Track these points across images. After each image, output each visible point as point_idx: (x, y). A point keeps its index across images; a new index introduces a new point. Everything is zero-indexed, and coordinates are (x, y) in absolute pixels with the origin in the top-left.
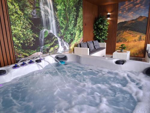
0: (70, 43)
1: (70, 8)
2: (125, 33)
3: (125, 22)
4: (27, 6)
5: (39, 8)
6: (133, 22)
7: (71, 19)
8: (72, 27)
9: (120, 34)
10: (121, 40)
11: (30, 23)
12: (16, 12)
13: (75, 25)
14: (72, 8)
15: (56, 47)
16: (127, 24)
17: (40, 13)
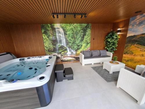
0: (76, 50)
1: (78, 31)
2: (132, 46)
3: (134, 36)
4: (50, 36)
5: (56, 35)
6: (143, 36)
7: (78, 37)
8: (79, 42)
9: (128, 47)
10: (128, 52)
11: (52, 42)
12: (46, 39)
13: (82, 40)
14: (80, 31)
15: (66, 52)
16: (135, 38)
17: (56, 37)
